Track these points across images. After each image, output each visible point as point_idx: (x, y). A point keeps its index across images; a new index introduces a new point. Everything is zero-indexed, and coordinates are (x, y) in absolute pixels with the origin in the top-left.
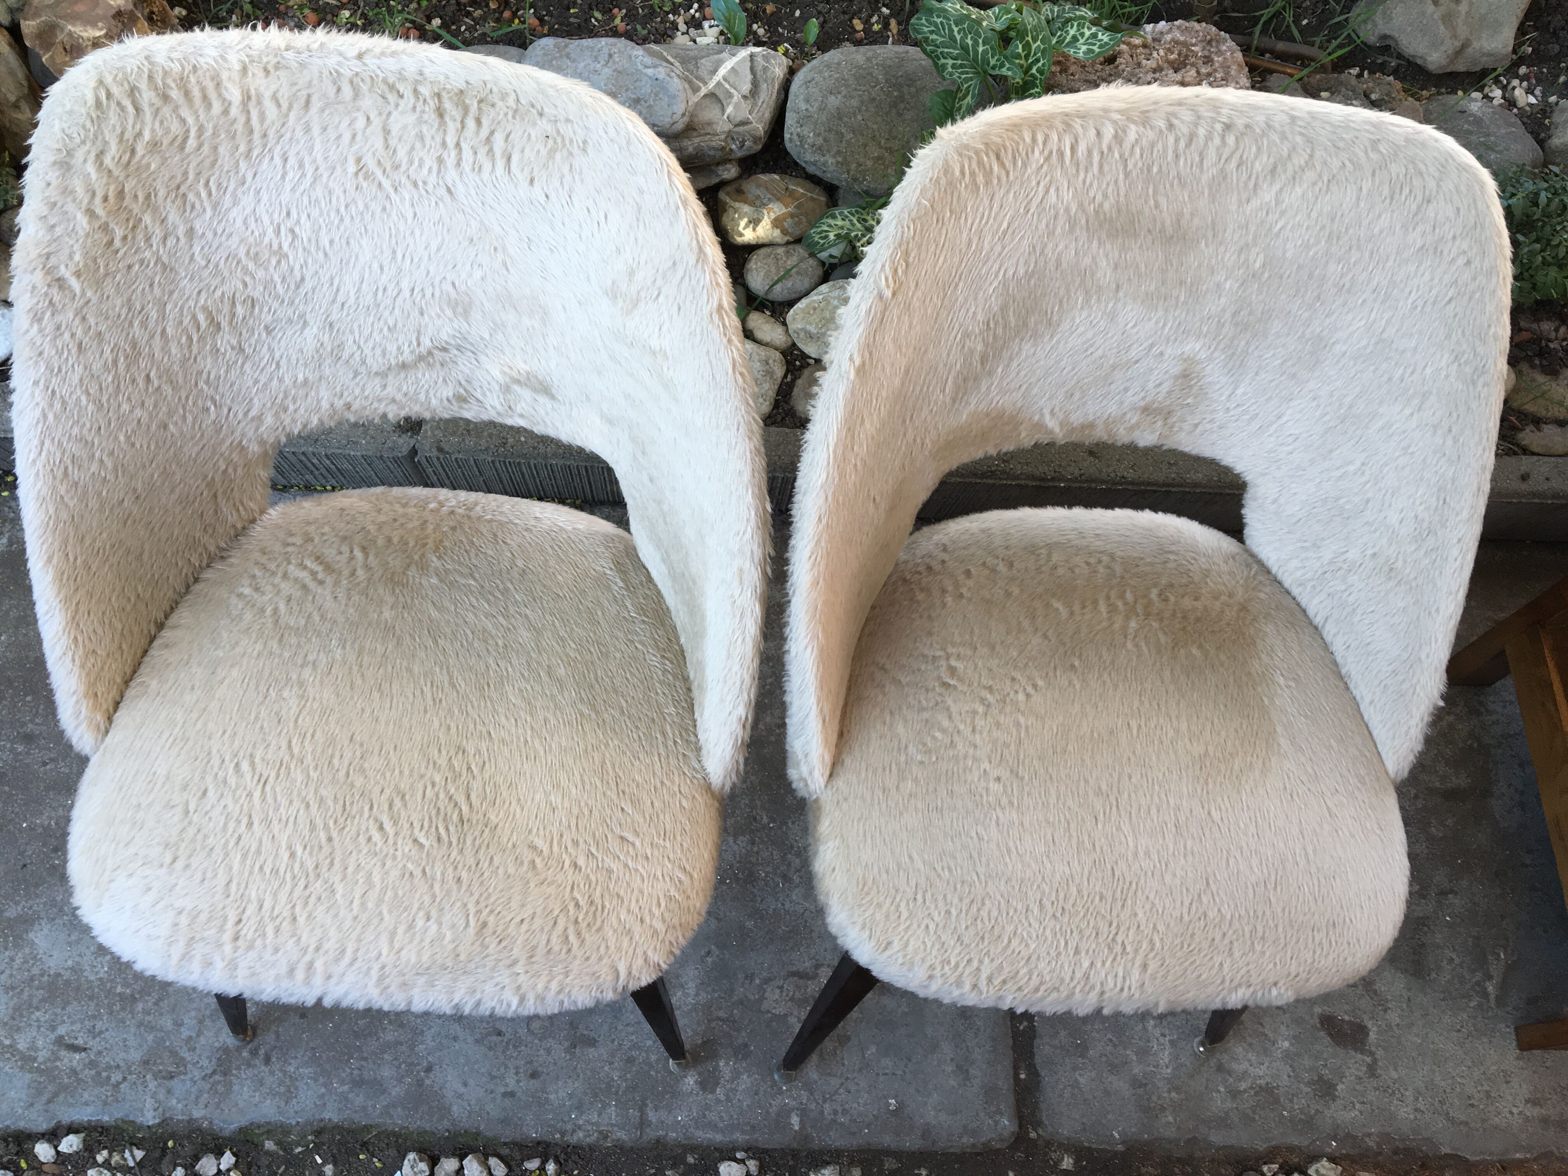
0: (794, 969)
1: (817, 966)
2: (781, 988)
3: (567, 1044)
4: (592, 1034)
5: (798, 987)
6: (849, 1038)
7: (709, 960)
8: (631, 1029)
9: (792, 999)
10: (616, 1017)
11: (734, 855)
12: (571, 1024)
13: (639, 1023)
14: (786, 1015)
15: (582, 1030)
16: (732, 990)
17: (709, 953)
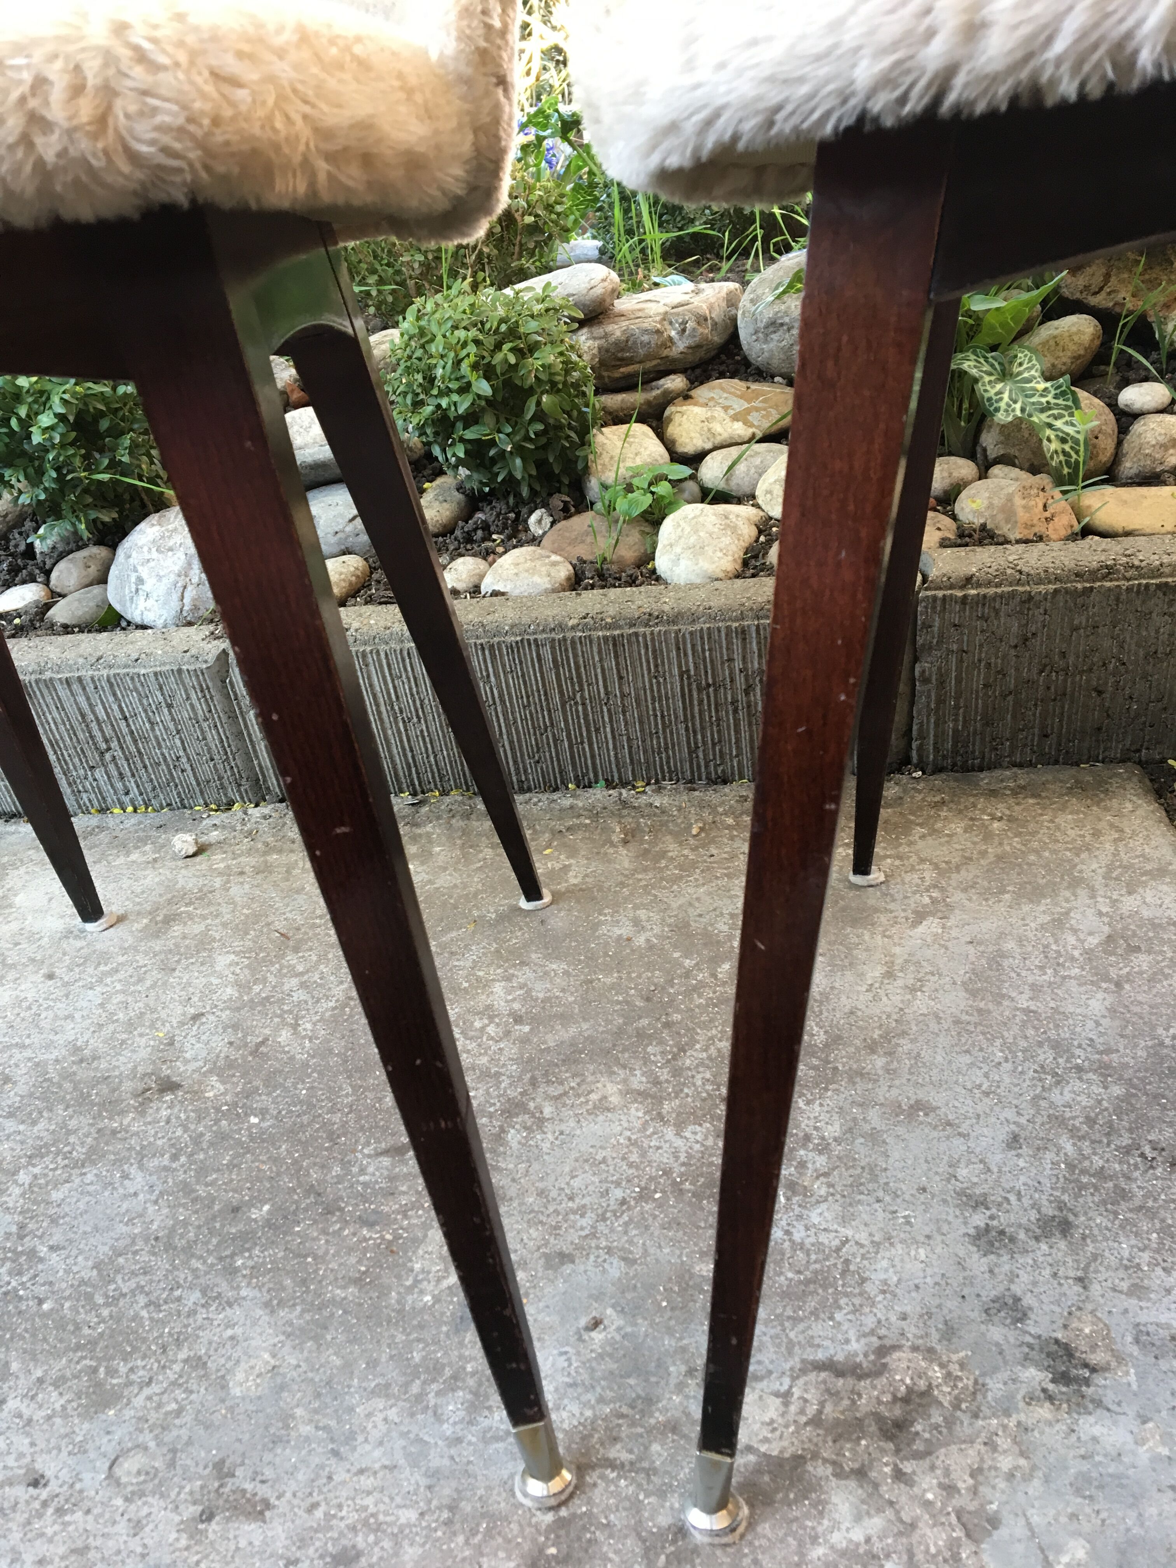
0: (820, 1355)
1: (883, 1351)
2: (785, 1397)
3: (191, 1511)
4: (264, 1491)
5: (833, 1394)
6: (994, 1522)
7: (597, 1336)
8: (367, 1482)
9: (816, 1421)
10: (335, 1453)
11: (676, 1155)
12: (219, 1465)
13: (392, 1468)
14: (798, 1460)
15: (243, 1480)
16: (650, 1401)
17: (596, 1324)
